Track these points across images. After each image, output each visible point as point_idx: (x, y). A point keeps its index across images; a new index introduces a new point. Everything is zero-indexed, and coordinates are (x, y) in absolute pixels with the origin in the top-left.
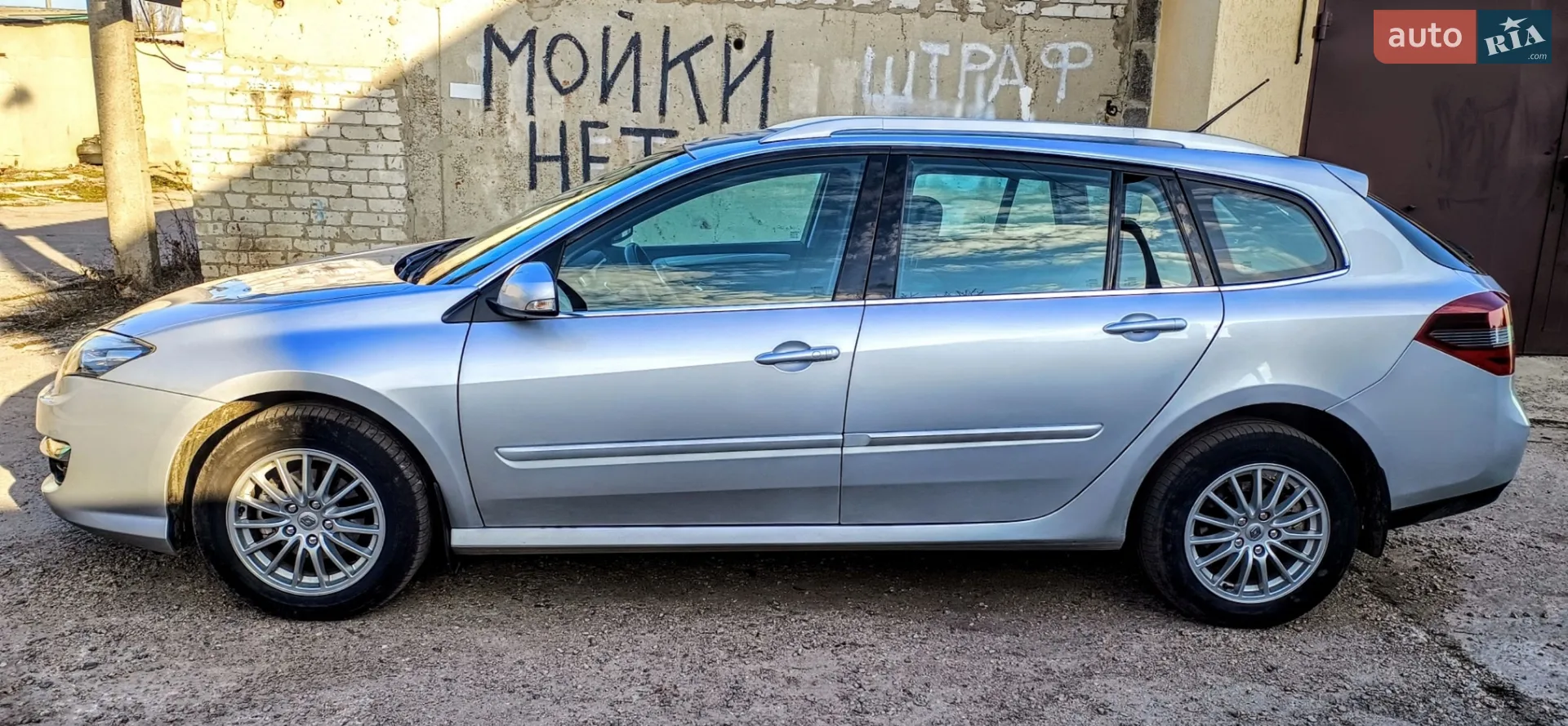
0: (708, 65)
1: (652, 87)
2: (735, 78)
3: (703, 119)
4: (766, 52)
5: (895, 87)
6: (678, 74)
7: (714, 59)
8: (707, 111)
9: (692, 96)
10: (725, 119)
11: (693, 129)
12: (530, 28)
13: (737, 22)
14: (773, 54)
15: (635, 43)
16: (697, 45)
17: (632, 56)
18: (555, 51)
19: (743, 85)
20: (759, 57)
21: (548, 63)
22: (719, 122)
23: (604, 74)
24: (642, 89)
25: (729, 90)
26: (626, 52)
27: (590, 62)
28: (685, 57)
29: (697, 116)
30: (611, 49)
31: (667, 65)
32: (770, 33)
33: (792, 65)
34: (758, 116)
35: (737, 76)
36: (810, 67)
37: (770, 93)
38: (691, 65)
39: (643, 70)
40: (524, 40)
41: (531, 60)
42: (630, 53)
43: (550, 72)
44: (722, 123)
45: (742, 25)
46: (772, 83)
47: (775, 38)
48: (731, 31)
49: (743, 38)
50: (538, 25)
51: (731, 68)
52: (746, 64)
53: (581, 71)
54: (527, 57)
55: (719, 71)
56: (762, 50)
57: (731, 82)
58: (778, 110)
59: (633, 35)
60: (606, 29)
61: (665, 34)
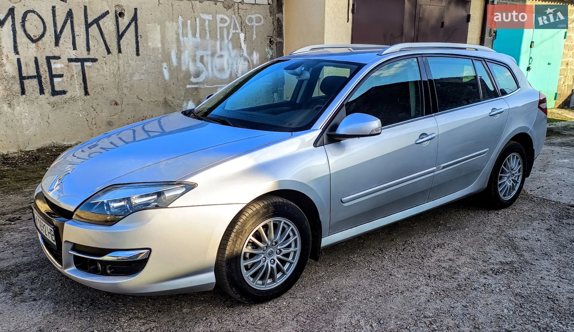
0: (108, 24)
1: (81, 37)
2: (122, 31)
3: (109, 52)
4: (135, 18)
5: (192, 34)
6: (94, 29)
7: (111, 22)
8: (110, 48)
9: (102, 41)
10: (120, 51)
11: (105, 57)
12: (11, 7)
13: (120, 4)
14: (138, 19)
15: (70, 14)
16: (101, 15)
17: (69, 21)
18: (26, 19)
19: (126, 34)
20: (132, 21)
21: (23, 26)
22: (117, 53)
23: (55, 31)
24: (77, 38)
25: (120, 37)
26: (66, 19)
27: (47, 25)
28: (96, 21)
29: (105, 50)
30: (57, 18)
31: (88, 26)
32: (136, 9)
33: (148, 25)
34: (135, 50)
35: (123, 30)
36: (156, 25)
37: (139, 38)
38: (100, 25)
39: (76, 28)
40: (8, 14)
41: (13, 25)
42: (68, 19)
43: (25, 31)
44: (119, 54)
45: (122, 5)
46: (140, 33)
47: (138, 11)
48: (117, 8)
49: (123, 11)
50: (15, 5)
51: (120, 26)
52: (127, 24)
53: (42, 30)
54: (11, 23)
55: (113, 28)
56: (133, 17)
57: (120, 33)
58: (144, 46)
59: (69, 10)
60: (54, 7)
61: (85, 9)
